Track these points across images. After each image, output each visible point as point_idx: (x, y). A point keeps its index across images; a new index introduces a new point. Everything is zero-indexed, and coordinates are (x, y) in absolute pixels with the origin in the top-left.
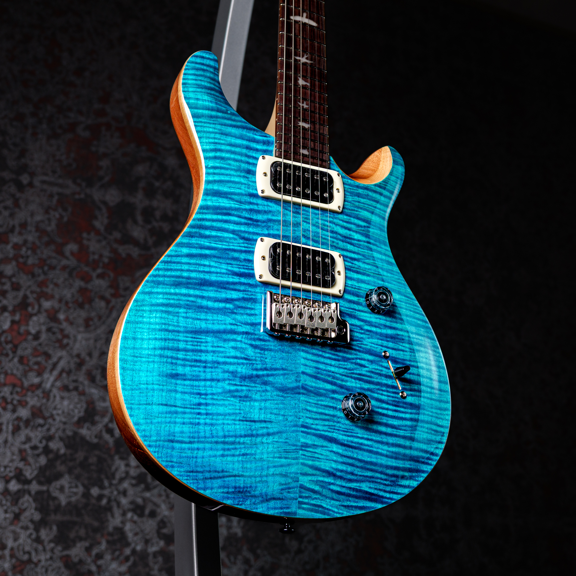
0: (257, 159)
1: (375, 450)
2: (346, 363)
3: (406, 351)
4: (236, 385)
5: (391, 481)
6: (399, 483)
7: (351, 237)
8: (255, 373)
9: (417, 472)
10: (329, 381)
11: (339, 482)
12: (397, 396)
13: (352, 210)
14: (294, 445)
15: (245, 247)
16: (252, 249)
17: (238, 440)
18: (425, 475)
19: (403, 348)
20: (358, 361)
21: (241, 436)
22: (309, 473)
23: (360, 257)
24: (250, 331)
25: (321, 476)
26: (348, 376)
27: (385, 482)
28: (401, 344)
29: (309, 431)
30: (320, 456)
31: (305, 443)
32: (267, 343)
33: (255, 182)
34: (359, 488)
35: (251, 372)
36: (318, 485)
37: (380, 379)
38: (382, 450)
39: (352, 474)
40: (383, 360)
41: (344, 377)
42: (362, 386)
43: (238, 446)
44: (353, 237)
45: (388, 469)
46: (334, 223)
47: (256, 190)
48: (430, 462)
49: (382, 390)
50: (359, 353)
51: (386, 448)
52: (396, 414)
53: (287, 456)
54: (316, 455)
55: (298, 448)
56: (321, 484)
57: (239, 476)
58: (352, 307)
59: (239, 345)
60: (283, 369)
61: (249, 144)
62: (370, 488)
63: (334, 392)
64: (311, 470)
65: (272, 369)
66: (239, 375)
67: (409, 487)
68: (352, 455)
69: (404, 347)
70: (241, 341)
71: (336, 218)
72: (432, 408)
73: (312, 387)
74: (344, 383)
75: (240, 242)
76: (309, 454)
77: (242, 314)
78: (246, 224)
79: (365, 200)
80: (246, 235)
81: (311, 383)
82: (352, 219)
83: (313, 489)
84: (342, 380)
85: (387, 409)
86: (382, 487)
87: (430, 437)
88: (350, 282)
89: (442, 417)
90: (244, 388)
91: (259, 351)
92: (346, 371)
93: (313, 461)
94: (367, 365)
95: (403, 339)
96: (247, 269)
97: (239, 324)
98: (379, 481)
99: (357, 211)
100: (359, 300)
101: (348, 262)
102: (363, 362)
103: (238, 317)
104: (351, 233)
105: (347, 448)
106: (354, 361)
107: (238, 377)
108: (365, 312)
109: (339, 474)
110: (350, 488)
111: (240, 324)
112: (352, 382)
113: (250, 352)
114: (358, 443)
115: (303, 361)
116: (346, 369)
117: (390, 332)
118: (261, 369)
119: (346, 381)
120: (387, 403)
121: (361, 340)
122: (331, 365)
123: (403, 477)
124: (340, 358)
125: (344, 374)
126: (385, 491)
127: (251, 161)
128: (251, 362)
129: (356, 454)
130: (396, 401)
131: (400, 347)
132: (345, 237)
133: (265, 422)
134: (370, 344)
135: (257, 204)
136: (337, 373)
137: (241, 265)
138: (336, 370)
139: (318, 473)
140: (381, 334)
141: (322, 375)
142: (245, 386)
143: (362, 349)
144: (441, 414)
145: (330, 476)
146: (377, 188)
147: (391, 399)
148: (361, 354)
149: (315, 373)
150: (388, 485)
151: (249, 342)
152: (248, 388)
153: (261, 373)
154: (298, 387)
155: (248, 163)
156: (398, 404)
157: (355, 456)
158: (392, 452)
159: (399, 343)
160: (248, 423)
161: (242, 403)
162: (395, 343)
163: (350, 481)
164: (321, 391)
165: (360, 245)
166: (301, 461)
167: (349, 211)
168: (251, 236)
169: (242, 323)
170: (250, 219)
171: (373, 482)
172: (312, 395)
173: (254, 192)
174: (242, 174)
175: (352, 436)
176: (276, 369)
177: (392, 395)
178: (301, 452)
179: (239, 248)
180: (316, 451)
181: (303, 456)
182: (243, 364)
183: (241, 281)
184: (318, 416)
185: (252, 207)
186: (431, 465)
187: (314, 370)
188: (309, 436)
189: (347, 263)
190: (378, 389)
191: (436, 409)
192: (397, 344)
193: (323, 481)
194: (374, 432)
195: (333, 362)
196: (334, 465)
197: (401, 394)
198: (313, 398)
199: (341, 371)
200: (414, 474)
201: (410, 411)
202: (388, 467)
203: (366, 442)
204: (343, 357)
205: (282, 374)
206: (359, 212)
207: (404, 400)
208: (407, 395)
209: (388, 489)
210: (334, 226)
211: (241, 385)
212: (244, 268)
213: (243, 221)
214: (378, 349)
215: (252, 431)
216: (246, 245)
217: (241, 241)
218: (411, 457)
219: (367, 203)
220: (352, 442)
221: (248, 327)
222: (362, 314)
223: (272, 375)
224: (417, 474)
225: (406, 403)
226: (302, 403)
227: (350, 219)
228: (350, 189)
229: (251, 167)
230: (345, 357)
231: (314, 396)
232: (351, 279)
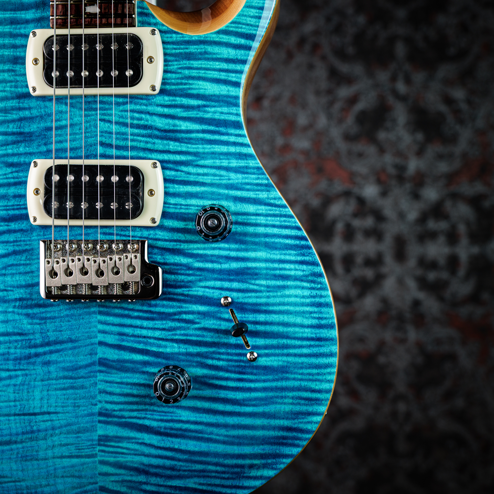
0: (27, 36)
1: (206, 436)
2: (164, 322)
3: (261, 291)
4: (8, 370)
5: (232, 473)
6: (245, 475)
7: (175, 128)
8: (33, 351)
9: (274, 458)
10: (139, 349)
11: (153, 480)
12: (242, 358)
13: (178, 84)
14: (89, 440)
15: (14, 178)
16: (24, 179)
17: (14, 439)
18: (289, 461)
19: (255, 287)
20: (184, 316)
21: (17, 434)
22: (111, 472)
23: (189, 158)
24: (24, 296)
25: (128, 476)
26: (167, 340)
27: (224, 476)
28: (253, 282)
29: (110, 419)
30: (125, 451)
31: (103, 436)
32: (48, 309)
33: (25, 75)
34: (183, 486)
35: (27, 351)
36: (124, 486)
37: (216, 338)
38: (218, 435)
39: (172, 468)
40: (222, 310)
41: (160, 342)
42: (188, 350)
43: (14, 446)
44: (179, 128)
45: (228, 459)
46: (148, 113)
47: (27, 86)
48: (297, 442)
49: (220, 353)
50: (184, 305)
51: (223, 431)
52: (241, 385)
53: (80, 454)
54: (119, 450)
55: (94, 443)
56: (129, 484)
57: (19, 481)
58: (175, 238)
59: (10, 316)
60: (71, 341)
61: (15, 15)
62: (200, 484)
63: (146, 363)
64: (113, 469)
65: (56, 342)
66: (12, 357)
67: (261, 478)
68: (172, 446)
69: (257, 285)
70: (13, 312)
71: (151, 104)
72: (302, 368)
73: (113, 361)
74: (161, 350)
75: (7, 172)
76: (111, 449)
77: (13, 274)
78: (14, 143)
79: (200, 62)
80: (15, 160)
81: (112, 354)
82: (178, 99)
83: (118, 491)
84: (159, 346)
85: (227, 379)
86: (218, 482)
87: (297, 408)
88: (172, 200)
89: (320, 377)
90: (19, 373)
91: (38, 321)
92: (163, 332)
93: (115, 457)
94: (197, 320)
95: (256, 274)
96: (17, 209)
97: (9, 288)
98: (214, 474)
99: (185, 84)
100: (186, 225)
101: (170, 169)
102: (190, 317)
103: (8, 279)
104: (177, 122)
105: (164, 438)
106: (177, 317)
107: (11, 360)
108: (196, 242)
109: (153, 470)
110: (171, 487)
111: (12, 289)
112: (173, 347)
113: (26, 325)
114: (180, 429)
115: (100, 327)
116: (164, 329)
117: (234, 265)
118: (42, 345)
119: (166, 347)
120: (227, 371)
121: (188, 284)
122: (142, 328)
123: (251, 467)
124: (155, 315)
125: (161, 337)
126: (223, 486)
127: (18, 41)
128: (27, 338)
129: (177, 443)
130: (242, 366)
131: (252, 287)
132: (165, 131)
133: (49, 413)
134: (203, 289)
135: (30, 109)
136: (150, 338)
137: (9, 206)
138: (150, 333)
139: (122, 471)
140: (220, 272)
141: (128, 341)
142: (21, 370)
143: (189, 298)
144: (318, 374)
145: (140, 475)
146: (221, 36)
147: (233, 363)
148: (187, 305)
149: (118, 340)
150: (228, 479)
151: (25, 311)
152: (24, 372)
153: (41, 350)
154: (93, 364)
155: (15, 47)
156: (244, 371)
157: (176, 447)
158: (234, 437)
159: (249, 281)
160: (26, 417)
161: (18, 393)
162: (243, 282)
163: (170, 477)
164: (127, 365)
165: (191, 139)
166: (99, 458)
167: (173, 87)
168: (22, 159)
169: (14, 287)
170: (21, 134)
171: (204, 477)
172: (114, 371)
173: (24, 90)
174: (6, 67)
175: (172, 421)
176: (62, 342)
177: (235, 358)
178: (98, 448)
179: (5, 181)
180: (120, 445)
181: (101, 453)
182: (16, 341)
183: (10, 227)
184: (123, 399)
185: (22, 114)
186: (298, 446)
187: (117, 337)
188: (109, 427)
189: (168, 172)
190: (214, 353)
191: (309, 368)
192: (247, 282)
193: (130, 481)
194: (206, 413)
195: (145, 323)
196: (145, 460)
197: (248, 355)
198: (115, 375)
199: (157, 334)
200: (269, 461)
201: (263, 378)
202: (226, 456)
203: (192, 427)
204: (159, 313)
205: (71, 349)
206: (190, 84)
207: (254, 364)
208: (259, 355)
209: (229, 483)
210: (148, 117)
211: (15, 370)
212: (13, 209)
213: (10, 138)
214: (215, 294)
215: (32, 427)
216: (15, 174)
217: (9, 170)
218: (263, 440)
219: (203, 66)
220: (172, 429)
221: (22, 291)
222: (192, 246)
223: (57, 351)
224: (274, 461)
225: (257, 367)
226: (99, 384)
227: (174, 100)
228: (175, 49)
229: (18, 53)
230: (163, 313)
231: (116, 373)
232: (175, 195)
